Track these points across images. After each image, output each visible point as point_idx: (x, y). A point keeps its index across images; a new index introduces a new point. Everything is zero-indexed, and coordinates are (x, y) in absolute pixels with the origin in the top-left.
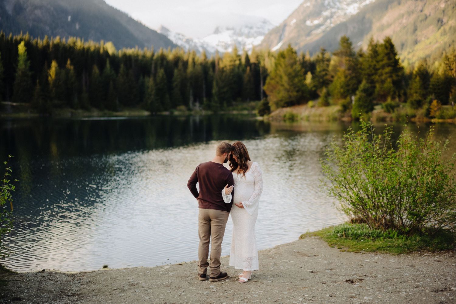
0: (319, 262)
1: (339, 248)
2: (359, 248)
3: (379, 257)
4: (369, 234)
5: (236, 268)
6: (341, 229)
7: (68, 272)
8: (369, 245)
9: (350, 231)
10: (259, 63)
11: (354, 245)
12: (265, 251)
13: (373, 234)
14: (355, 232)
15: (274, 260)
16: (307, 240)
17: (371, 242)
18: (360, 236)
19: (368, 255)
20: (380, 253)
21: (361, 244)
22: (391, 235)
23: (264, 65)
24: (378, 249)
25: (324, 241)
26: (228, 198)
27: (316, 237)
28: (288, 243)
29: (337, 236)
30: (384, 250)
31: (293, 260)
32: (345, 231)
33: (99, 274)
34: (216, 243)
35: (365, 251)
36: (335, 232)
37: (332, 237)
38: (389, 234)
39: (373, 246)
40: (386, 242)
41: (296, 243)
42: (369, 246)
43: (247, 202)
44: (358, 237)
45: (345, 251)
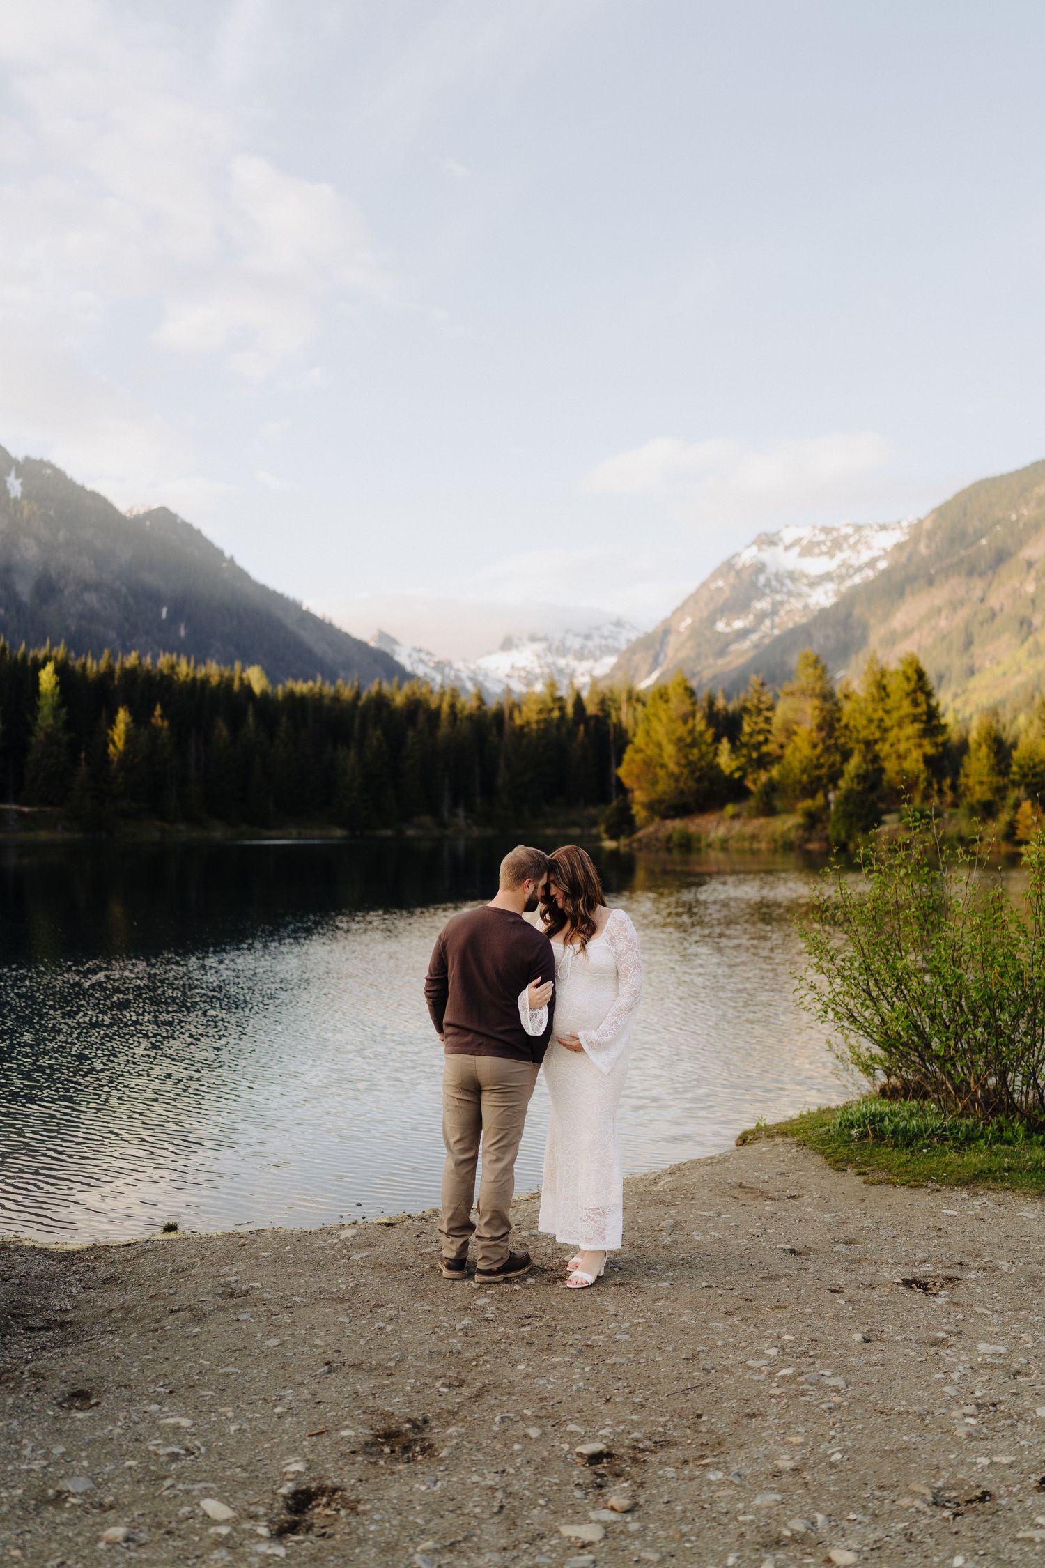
0: (807, 1217)
1: (860, 1174)
2: (920, 1174)
3: (983, 1203)
4: (944, 1130)
5: (559, 1239)
6: (858, 1115)
7: (58, 1246)
8: (948, 1165)
9: (887, 1122)
10: (608, 715)
11: (903, 1164)
12: (642, 1180)
13: (955, 1131)
14: (903, 1124)
15: (673, 1212)
16: (763, 1147)
17: (952, 1156)
18: (917, 1135)
19: (951, 1195)
20: (984, 1188)
21: (923, 1162)
22: (1008, 1134)
23: (620, 722)
24: (975, 1176)
25: (812, 1152)
26: (537, 1020)
27: (788, 1140)
28: (708, 1158)
29: (850, 1136)
30: (995, 1180)
31: (728, 1212)
32: (872, 1122)
33: (145, 1252)
34: (498, 1160)
35: (937, 1182)
36: (841, 1124)
37: (836, 1141)
38: (1001, 1129)
39: (959, 1166)
40: (996, 1154)
41: (730, 1157)
42: (949, 1169)
43: (593, 1032)
44: (911, 1140)
45: (880, 1182)
